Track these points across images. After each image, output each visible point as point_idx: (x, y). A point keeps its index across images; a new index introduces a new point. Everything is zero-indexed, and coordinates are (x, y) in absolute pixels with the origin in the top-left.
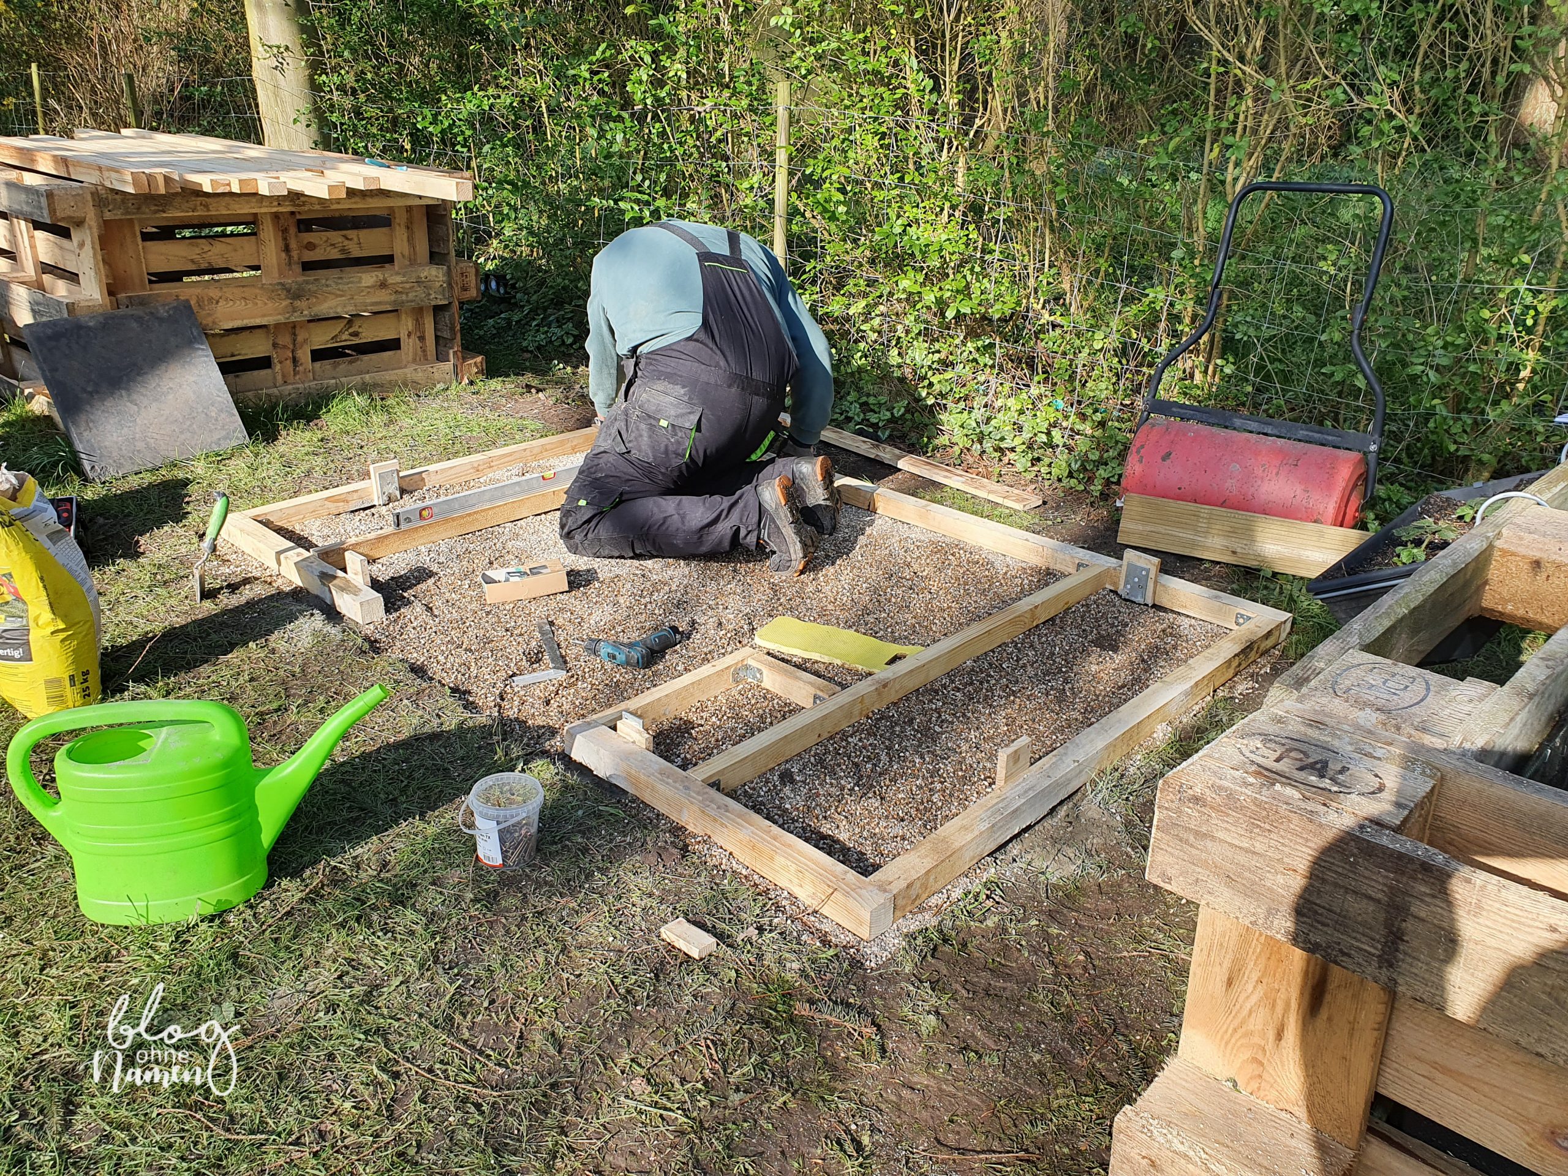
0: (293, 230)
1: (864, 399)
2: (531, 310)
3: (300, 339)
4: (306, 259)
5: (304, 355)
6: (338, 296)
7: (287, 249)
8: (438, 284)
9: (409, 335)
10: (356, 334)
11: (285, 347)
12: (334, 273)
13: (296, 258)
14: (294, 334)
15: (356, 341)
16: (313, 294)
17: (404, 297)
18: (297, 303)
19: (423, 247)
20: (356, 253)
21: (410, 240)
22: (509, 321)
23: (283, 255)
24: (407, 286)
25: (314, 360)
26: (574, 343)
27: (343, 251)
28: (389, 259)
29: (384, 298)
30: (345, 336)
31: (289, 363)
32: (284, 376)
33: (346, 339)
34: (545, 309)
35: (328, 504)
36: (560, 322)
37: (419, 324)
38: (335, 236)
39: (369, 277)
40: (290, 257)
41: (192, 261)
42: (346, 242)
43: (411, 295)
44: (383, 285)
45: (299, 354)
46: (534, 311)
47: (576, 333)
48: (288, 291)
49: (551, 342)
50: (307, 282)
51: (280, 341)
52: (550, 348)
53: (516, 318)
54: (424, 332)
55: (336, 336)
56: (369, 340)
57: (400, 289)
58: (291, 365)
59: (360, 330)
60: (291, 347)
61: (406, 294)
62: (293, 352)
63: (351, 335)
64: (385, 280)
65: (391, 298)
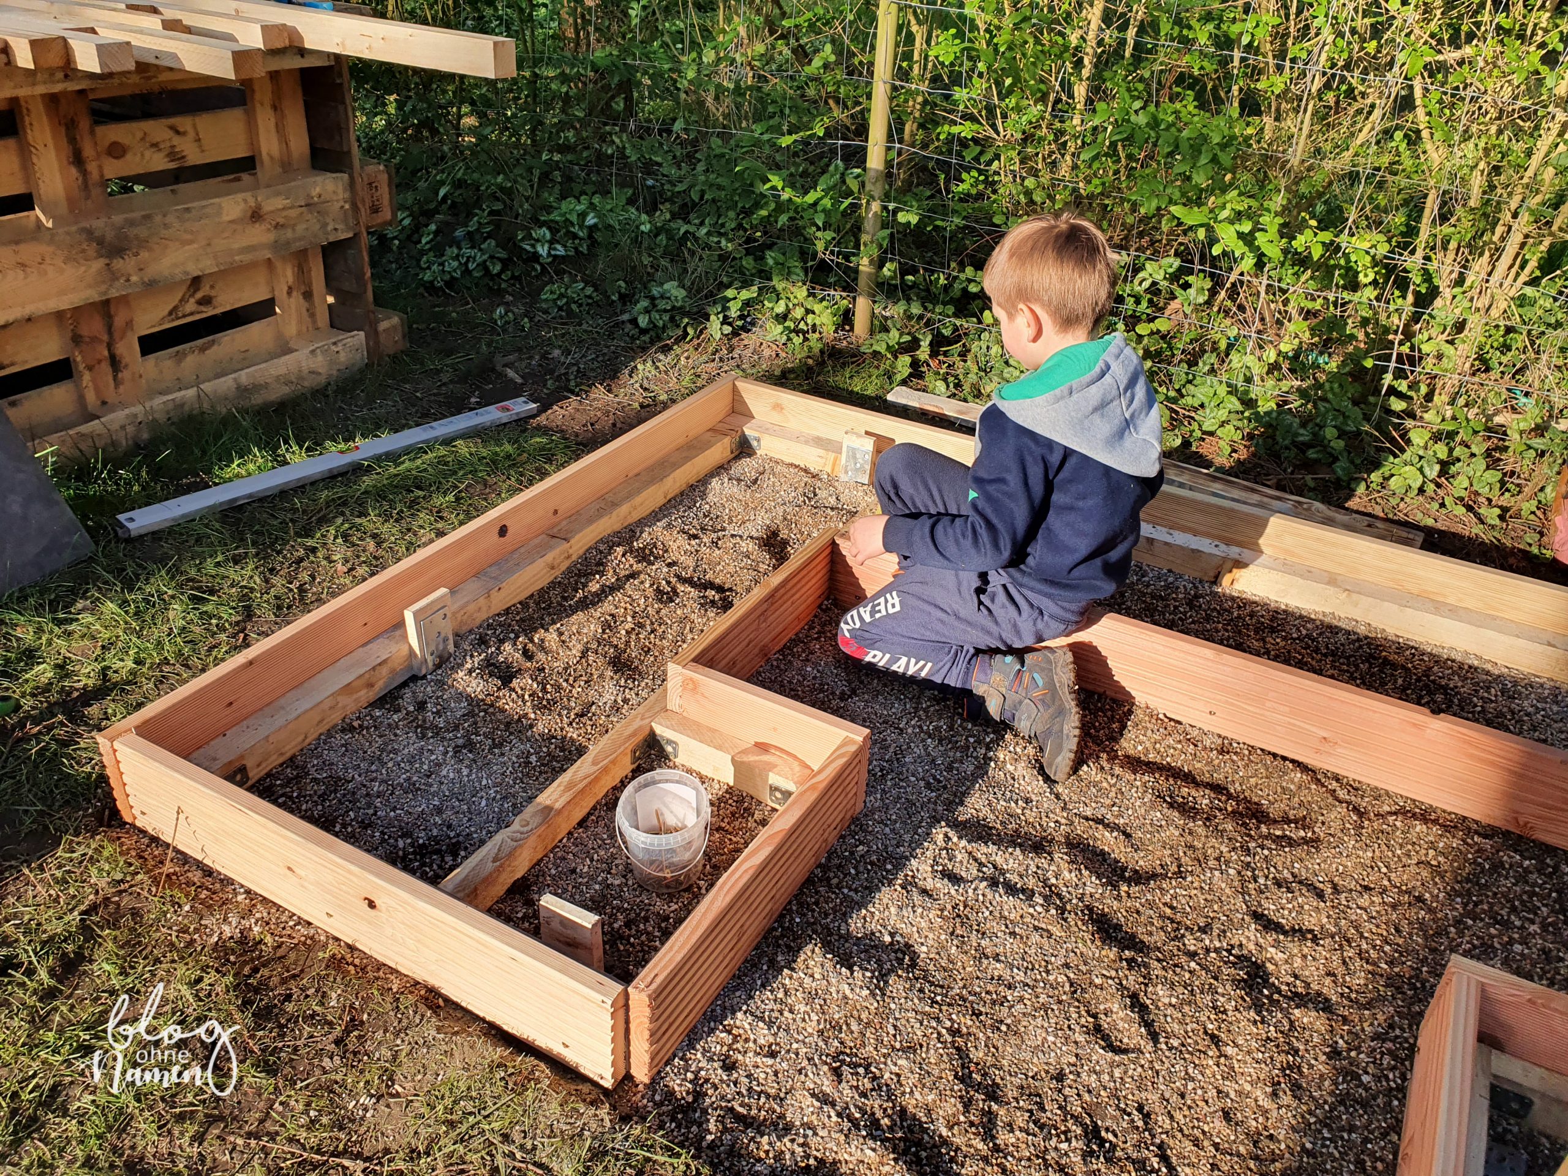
0: (84, 123)
3: (119, 321)
4: (111, 175)
5: (129, 349)
6: (185, 243)
7: (78, 160)
8: (337, 205)
9: (289, 292)
10: (206, 301)
11: (94, 339)
13: (95, 173)
14: (111, 318)
15: (209, 312)
16: (143, 243)
17: (289, 234)
18: (118, 264)
19: (300, 143)
20: (195, 157)
21: (280, 128)
23: (74, 171)
24: (293, 213)
25: (144, 353)
26: (502, 271)
27: (172, 155)
28: (250, 165)
29: (259, 236)
30: (191, 306)
31: (105, 368)
32: (100, 394)
33: (193, 312)
37: (303, 274)
38: (157, 129)
39: (231, 203)
40: (84, 173)
42: (176, 140)
43: (300, 228)
44: (256, 216)
45: (120, 349)
47: (503, 255)
48: (100, 242)
50: (132, 223)
51: (85, 331)
54: (310, 285)
55: (175, 308)
56: (228, 308)
57: (281, 221)
58: (109, 370)
59: (213, 293)
60: (105, 338)
61: (293, 227)
62: (110, 346)
63: (200, 303)
64: (259, 207)
65: (271, 237)
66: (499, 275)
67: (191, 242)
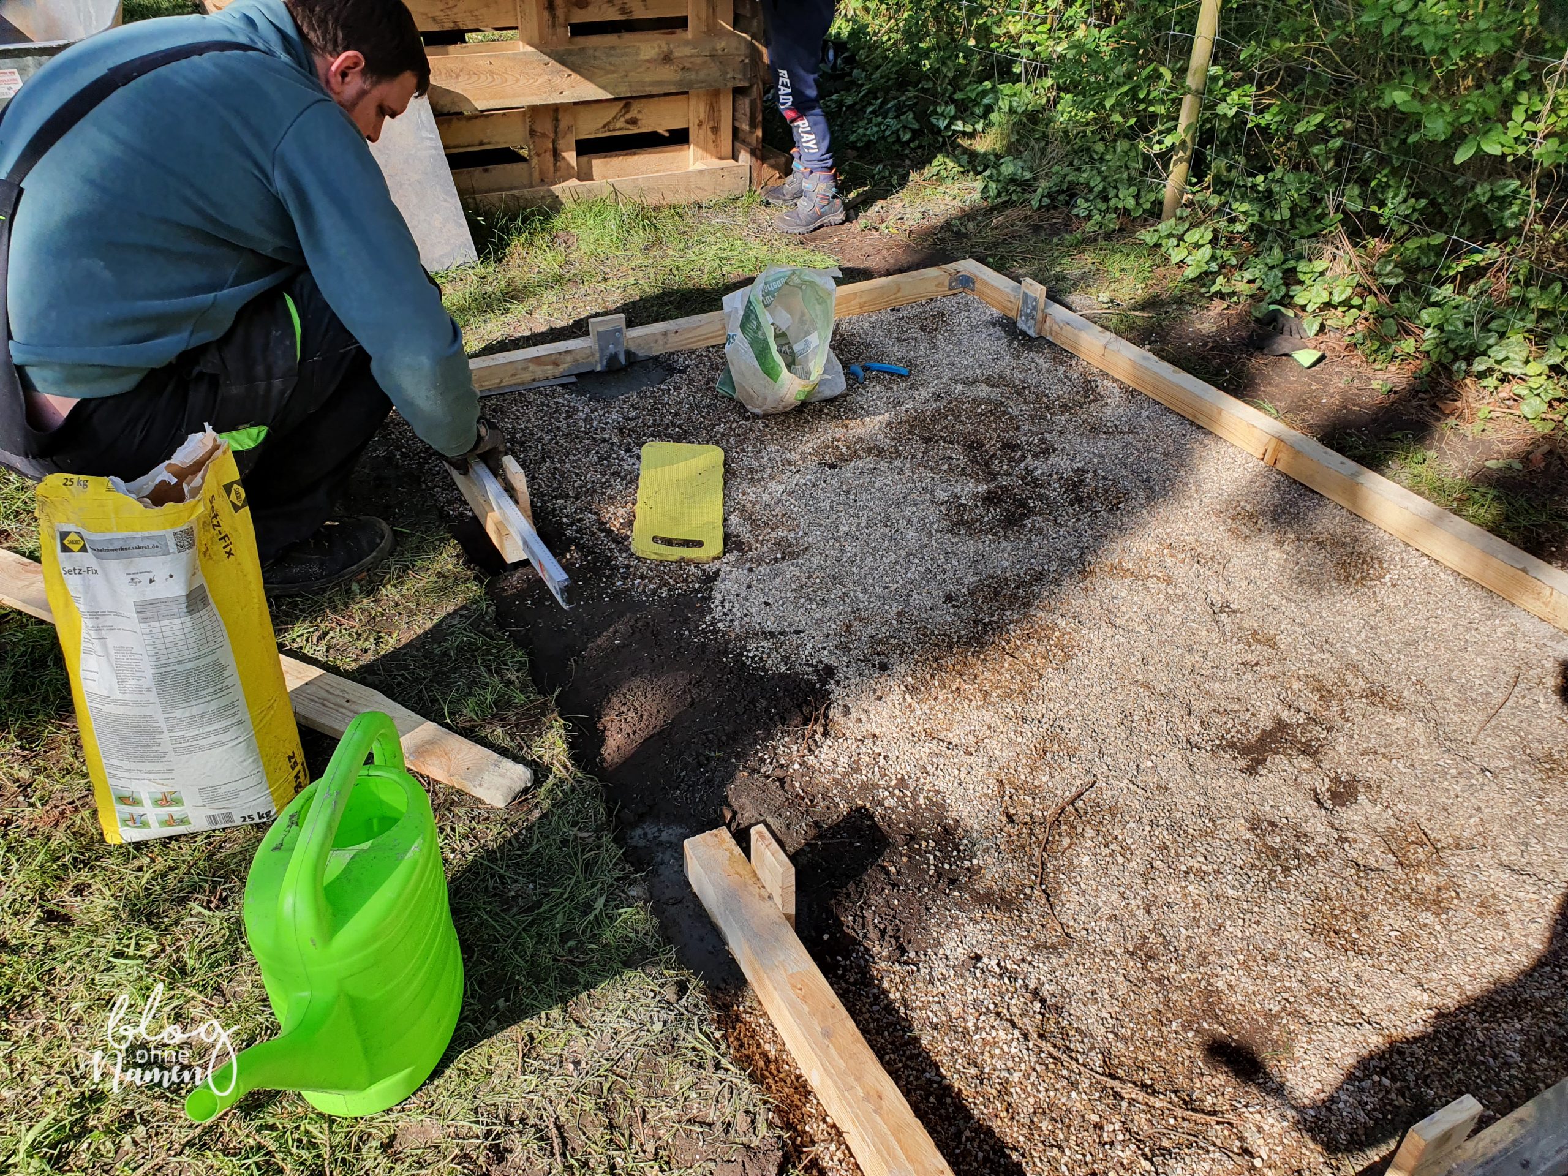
1: (1291, 264)
2: (869, 91)
3: (563, 125)
4: (575, 20)
5: (568, 147)
6: (608, 72)
7: (551, 6)
8: (738, 59)
9: (700, 124)
10: (633, 122)
11: (544, 135)
12: (610, 39)
13: (561, 19)
14: (557, 120)
15: (634, 130)
16: (577, 69)
17: (693, 76)
20: (639, 14)
22: (840, 103)
23: (546, 14)
24: (699, 61)
25: (579, 152)
26: (911, 140)
27: (623, 10)
28: (681, 23)
29: (668, 75)
30: (620, 124)
31: (549, 157)
32: (541, 172)
33: (621, 128)
34: (887, 90)
35: (532, 367)
36: (899, 111)
37: (713, 110)
39: (649, 46)
40: (554, 17)
41: (434, 19)
43: (702, 75)
44: (667, 59)
45: (561, 146)
46: (873, 93)
47: (916, 126)
49: (884, 138)
51: (538, 129)
52: (880, 146)
53: (849, 101)
54: (718, 122)
55: (609, 123)
56: (650, 130)
57: (688, 65)
58: (551, 159)
59: (639, 116)
60: (552, 135)
61: (697, 71)
62: (554, 142)
63: (627, 122)
64: (671, 52)
65: (678, 77)
66: (908, 142)
67: (613, 72)
